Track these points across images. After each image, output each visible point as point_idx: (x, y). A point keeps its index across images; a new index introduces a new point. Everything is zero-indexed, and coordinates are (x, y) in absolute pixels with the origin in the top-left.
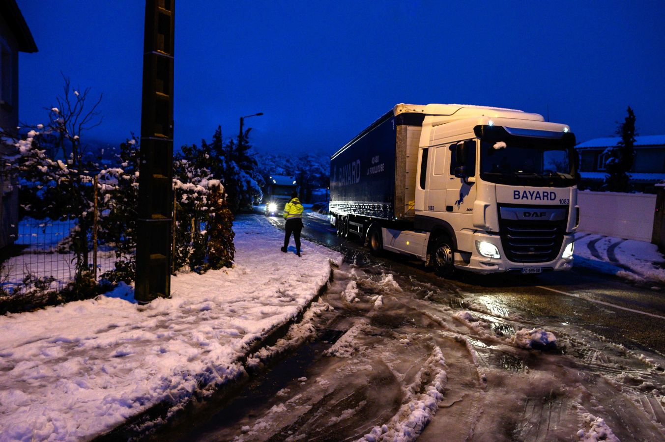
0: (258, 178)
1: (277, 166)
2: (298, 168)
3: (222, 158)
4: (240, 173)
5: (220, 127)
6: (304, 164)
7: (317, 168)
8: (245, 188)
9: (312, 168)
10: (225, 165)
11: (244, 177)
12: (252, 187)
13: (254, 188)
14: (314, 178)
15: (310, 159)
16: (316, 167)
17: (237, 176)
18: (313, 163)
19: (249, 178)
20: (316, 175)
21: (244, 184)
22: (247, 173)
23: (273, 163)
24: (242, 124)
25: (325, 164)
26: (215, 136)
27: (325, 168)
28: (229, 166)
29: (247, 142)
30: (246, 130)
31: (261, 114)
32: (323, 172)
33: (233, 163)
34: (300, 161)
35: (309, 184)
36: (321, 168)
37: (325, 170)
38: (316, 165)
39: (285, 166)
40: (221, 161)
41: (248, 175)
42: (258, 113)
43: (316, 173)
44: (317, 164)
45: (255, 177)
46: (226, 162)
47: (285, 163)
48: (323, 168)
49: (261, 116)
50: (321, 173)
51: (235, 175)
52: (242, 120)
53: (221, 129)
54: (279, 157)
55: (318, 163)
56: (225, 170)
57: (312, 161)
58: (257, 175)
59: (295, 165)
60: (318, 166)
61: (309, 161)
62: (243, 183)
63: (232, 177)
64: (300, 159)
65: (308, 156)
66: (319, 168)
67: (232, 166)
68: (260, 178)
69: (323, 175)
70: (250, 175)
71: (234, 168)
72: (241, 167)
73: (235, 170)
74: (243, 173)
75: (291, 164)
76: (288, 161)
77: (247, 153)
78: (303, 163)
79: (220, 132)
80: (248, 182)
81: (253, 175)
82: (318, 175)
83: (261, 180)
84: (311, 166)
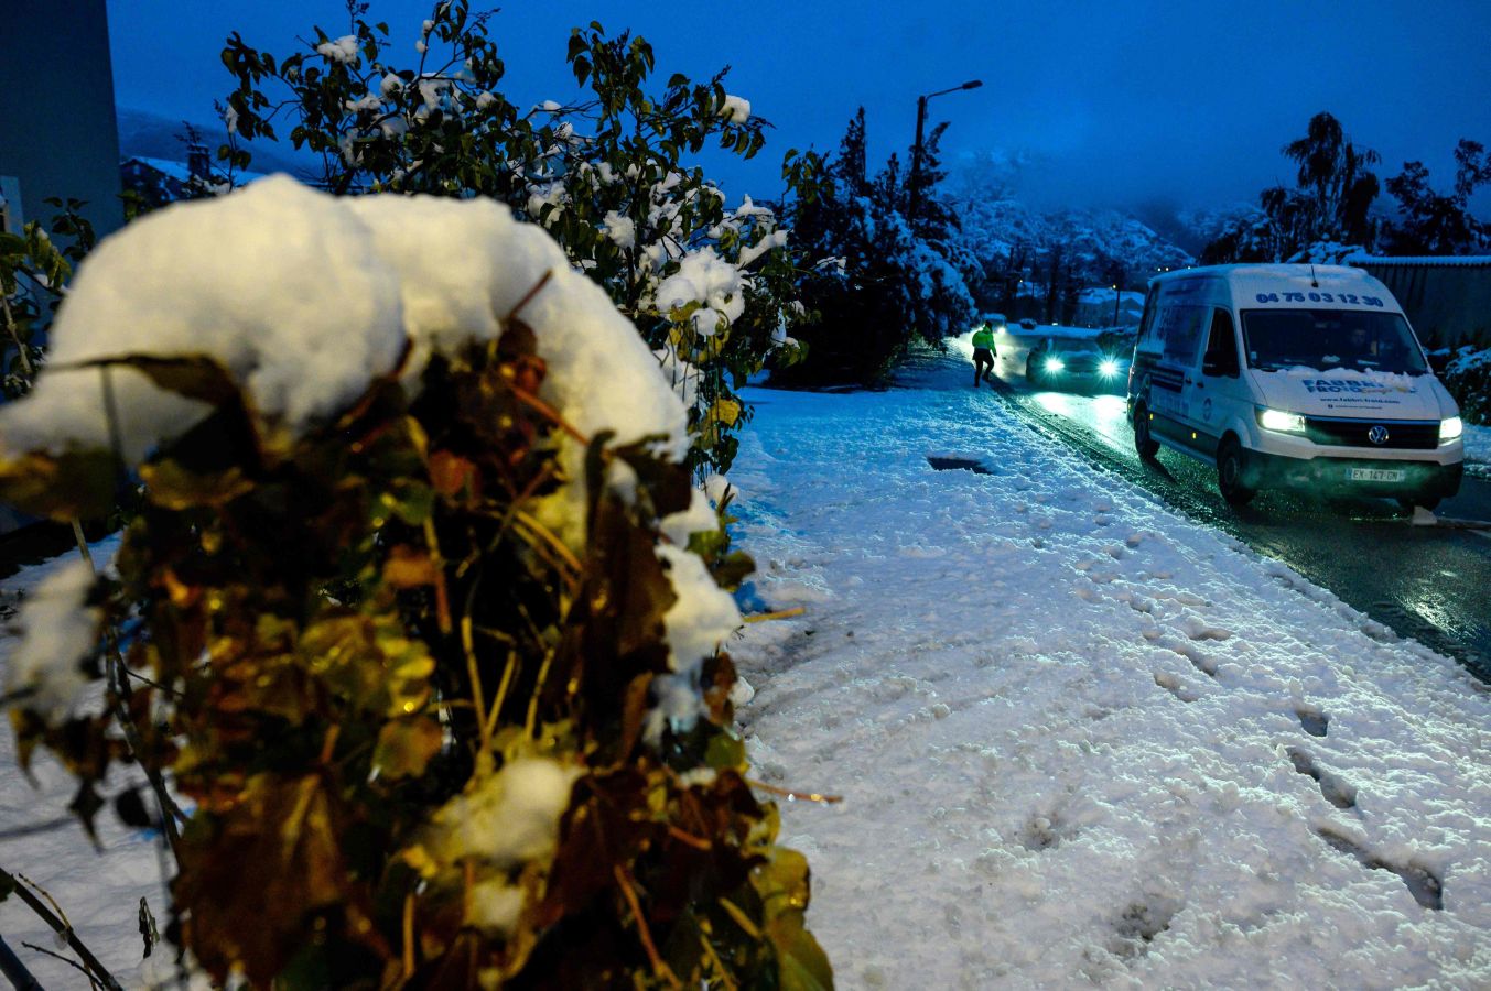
0: (964, 262)
1: (994, 236)
2: (1042, 240)
3: (864, 201)
4: (913, 247)
5: (861, 112)
6: (1057, 229)
7: (1086, 241)
8: (927, 292)
9: (1075, 240)
10: (870, 223)
11: (924, 258)
12: (946, 289)
13: (952, 290)
14: (1080, 263)
15: (1070, 218)
16: (1086, 236)
17: (904, 256)
18: (1077, 229)
19: (940, 263)
20: (1085, 255)
21: (926, 280)
22: (934, 247)
23: (984, 232)
24: (922, 116)
25: (1108, 229)
26: (847, 141)
27: (1108, 238)
28: (882, 227)
29: (934, 163)
30: (932, 129)
31: (977, 84)
32: (1102, 247)
33: (894, 218)
34: (1047, 224)
35: (1074, 277)
36: (1098, 240)
37: (1107, 244)
38: (1086, 233)
39: (1012, 236)
40: (860, 212)
41: (937, 255)
42: (966, 81)
43: (1085, 252)
44: (1088, 231)
45: (957, 261)
46: (875, 215)
47: (1012, 229)
48: (1103, 239)
49: (975, 90)
50: (1096, 251)
51: (900, 251)
52: (922, 102)
53: (866, 117)
54: (999, 215)
55: (1092, 227)
56: (871, 238)
57: (1076, 223)
58: (960, 254)
59: (1035, 234)
60: (1091, 234)
61: (1070, 225)
62: (921, 278)
63: (890, 259)
64: (1049, 219)
65: (1067, 213)
66: (1094, 241)
67: (891, 227)
68: (969, 262)
69: (1101, 256)
70: (942, 254)
71: (897, 230)
72: (920, 232)
73: (899, 238)
74: (922, 248)
75: (1026, 231)
76: (1018, 225)
77: (934, 193)
78: (1053, 228)
79: (861, 129)
80: (937, 275)
81: (950, 254)
82: (1088, 257)
83: (972, 268)
84: (1073, 235)
